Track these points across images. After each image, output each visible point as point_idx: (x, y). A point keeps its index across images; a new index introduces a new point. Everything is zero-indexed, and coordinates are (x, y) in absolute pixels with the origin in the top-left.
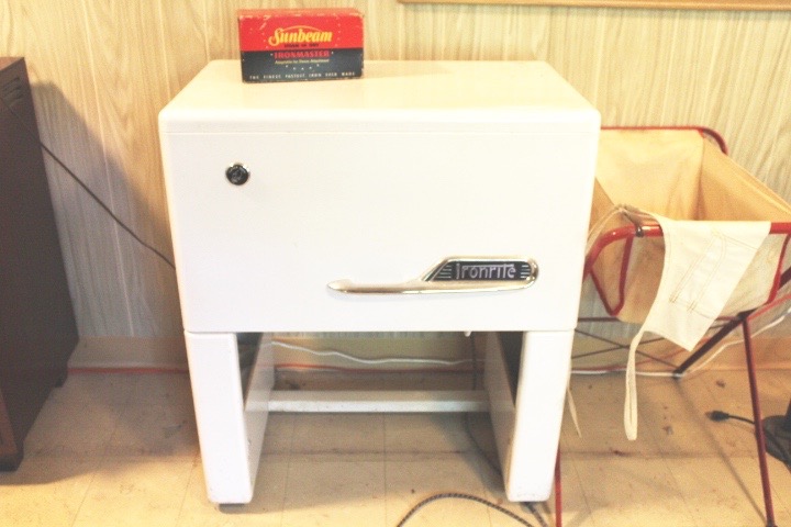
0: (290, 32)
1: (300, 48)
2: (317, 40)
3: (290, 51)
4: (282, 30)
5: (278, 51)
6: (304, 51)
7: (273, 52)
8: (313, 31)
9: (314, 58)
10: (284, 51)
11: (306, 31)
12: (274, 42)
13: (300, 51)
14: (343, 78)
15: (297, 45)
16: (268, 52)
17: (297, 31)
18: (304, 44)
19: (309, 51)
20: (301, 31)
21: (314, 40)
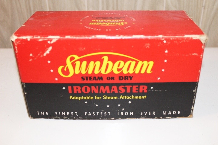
0: (89, 60)
1: (105, 81)
2: (131, 71)
3: (90, 85)
4: (77, 57)
5: (72, 85)
6: (110, 85)
7: (66, 85)
8: (125, 60)
9: (125, 94)
10: (81, 85)
11: (113, 59)
12: (67, 73)
13: (105, 85)
14: (164, 117)
15: (100, 77)
16: (58, 86)
17: (99, 59)
18: (111, 76)
19: (118, 85)
20: (106, 58)
21: (125, 72)
